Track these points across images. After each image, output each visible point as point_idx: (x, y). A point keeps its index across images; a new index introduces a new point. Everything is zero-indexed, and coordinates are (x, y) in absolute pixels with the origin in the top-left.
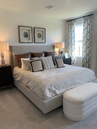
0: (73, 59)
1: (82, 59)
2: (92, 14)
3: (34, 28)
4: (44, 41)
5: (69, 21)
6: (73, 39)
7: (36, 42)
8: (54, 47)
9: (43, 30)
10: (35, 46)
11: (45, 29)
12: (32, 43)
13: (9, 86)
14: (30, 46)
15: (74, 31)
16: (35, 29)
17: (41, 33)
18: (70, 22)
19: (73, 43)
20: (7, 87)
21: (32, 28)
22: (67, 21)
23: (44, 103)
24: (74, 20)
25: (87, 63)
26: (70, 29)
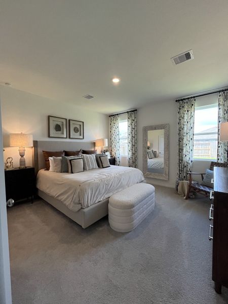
0: (117, 160)
1: (128, 158)
2: (136, 110)
3: (69, 120)
4: (82, 137)
5: (112, 116)
6: (117, 136)
7: (71, 137)
8: (94, 144)
9: (81, 124)
10: (71, 142)
11: (83, 122)
12: (66, 138)
13: (30, 198)
14: (64, 142)
15: (118, 127)
16: (71, 121)
17: (78, 127)
18: (112, 117)
19: (118, 141)
21: (66, 119)
22: (110, 116)
23: (84, 212)
24: (117, 114)
25: (133, 163)
26: (112, 124)
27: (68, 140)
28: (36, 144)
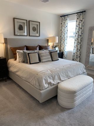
3: (29, 21)
4: (38, 35)
5: (63, 16)
6: (66, 34)
7: (30, 35)
8: (48, 41)
9: (38, 24)
10: (30, 39)
11: (40, 23)
12: (27, 36)
13: (5, 78)
14: (25, 38)
15: (67, 26)
16: (30, 22)
17: (36, 27)
18: (63, 18)
20: (2, 79)
21: (27, 20)
22: (61, 16)
23: (41, 93)
24: (67, 15)
26: (63, 24)
27: (28, 37)
28: (6, 40)
